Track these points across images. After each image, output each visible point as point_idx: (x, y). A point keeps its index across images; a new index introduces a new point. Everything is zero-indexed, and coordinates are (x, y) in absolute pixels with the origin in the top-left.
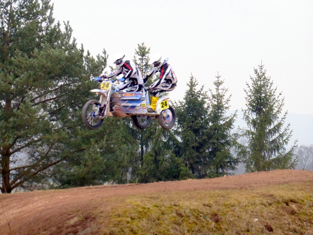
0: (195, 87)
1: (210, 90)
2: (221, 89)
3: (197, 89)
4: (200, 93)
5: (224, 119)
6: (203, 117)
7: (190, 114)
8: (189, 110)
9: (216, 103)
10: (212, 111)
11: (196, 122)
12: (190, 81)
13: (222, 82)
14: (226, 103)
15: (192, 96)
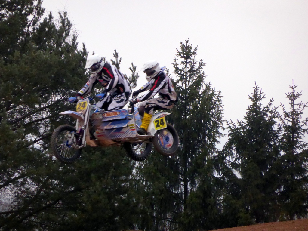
0: (260, 102)
1: (282, 106)
2: (298, 104)
3: (263, 104)
4: (268, 110)
5: (301, 147)
6: (272, 143)
7: (254, 139)
8: (252, 133)
9: (290, 124)
10: (284, 135)
11: (261, 150)
12: (253, 92)
13: (299, 95)
14: (305, 123)
15: (256, 114)
